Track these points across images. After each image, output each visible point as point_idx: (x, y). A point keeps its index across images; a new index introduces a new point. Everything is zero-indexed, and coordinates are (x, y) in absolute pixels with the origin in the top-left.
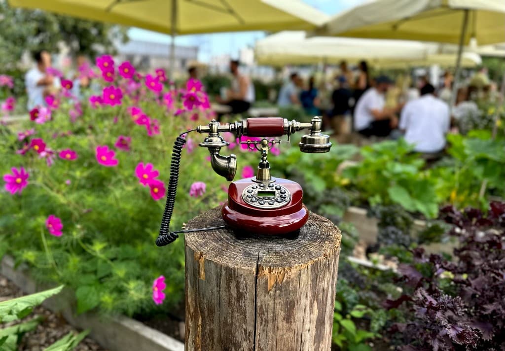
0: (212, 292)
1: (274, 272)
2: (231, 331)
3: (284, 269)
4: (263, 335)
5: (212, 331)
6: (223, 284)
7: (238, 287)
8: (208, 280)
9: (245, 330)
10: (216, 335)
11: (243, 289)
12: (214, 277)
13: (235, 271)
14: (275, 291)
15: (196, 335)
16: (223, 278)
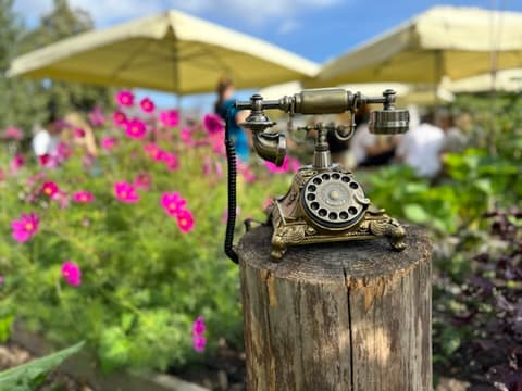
0: (289, 322)
1: (370, 283)
2: (319, 372)
3: (383, 278)
4: (363, 372)
5: (292, 376)
6: (304, 309)
7: (325, 311)
8: (282, 307)
9: (339, 368)
10: (298, 380)
11: (332, 312)
12: (291, 300)
13: (318, 288)
14: (375, 310)
15: (269, 384)
16: (303, 299)
